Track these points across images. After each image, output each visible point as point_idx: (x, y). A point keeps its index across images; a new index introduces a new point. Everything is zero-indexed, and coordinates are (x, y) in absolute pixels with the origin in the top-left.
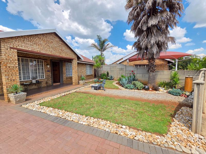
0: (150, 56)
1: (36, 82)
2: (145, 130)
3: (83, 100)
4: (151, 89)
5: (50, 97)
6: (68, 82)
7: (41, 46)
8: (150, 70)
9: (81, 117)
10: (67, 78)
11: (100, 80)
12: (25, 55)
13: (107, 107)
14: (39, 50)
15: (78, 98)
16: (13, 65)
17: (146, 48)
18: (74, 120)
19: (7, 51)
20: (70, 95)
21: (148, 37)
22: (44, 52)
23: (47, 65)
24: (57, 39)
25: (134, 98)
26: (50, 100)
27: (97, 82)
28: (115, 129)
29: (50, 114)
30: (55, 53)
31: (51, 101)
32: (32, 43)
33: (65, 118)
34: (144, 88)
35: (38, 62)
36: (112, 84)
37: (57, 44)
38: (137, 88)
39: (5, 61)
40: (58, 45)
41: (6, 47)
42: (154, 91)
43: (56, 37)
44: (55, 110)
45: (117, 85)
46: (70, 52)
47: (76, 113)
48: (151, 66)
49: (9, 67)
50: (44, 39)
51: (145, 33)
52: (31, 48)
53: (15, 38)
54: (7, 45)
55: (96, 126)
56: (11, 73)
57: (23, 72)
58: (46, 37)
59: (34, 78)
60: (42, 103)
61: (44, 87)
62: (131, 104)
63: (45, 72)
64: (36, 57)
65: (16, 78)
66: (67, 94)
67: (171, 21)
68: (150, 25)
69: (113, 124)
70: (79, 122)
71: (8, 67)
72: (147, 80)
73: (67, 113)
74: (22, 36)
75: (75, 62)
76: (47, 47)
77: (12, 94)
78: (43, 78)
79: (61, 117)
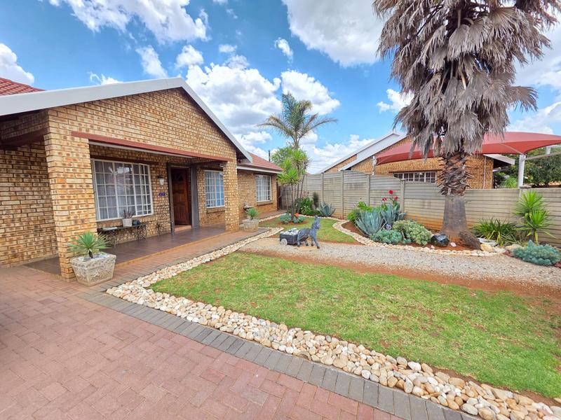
0: (452, 146)
1: (133, 224)
2: (489, 380)
3: (265, 275)
4: (453, 245)
5: (174, 267)
6: (210, 224)
7: (146, 126)
8: (450, 189)
9: (275, 328)
10: (207, 213)
11: (297, 217)
12: (104, 152)
13: (340, 299)
14: (142, 137)
15: (251, 270)
16: (79, 181)
17: (442, 123)
18: (257, 338)
19: (65, 143)
20: (224, 259)
21: (447, 90)
22: (155, 144)
23: (159, 177)
24: (187, 107)
25: (411, 270)
26: (175, 274)
27: (290, 222)
28: (391, 374)
29: (186, 318)
30: (182, 145)
31: (179, 278)
32: (124, 120)
33: (231, 331)
34: (433, 242)
35: (136, 171)
36: (334, 229)
37: (186, 120)
38: (412, 239)
39: (61, 170)
40: (188, 123)
41: (62, 132)
42: (465, 251)
43: (184, 101)
44: (197, 306)
45: (348, 232)
46: (219, 141)
47: (258, 318)
48: (453, 176)
49: (71, 186)
50: (153, 107)
51: (439, 80)
52: (122, 133)
53: (84, 107)
54: (66, 126)
55: (330, 361)
56: (75, 202)
57: (99, 198)
58: (159, 102)
59: (125, 215)
60: (158, 283)
61: (152, 237)
62: (409, 290)
63: (153, 198)
64: (131, 158)
65: (87, 216)
66: (216, 259)
67: (525, 37)
68: (454, 53)
69: (378, 354)
70: (276, 347)
71: (67, 187)
72: (439, 218)
73: (235, 316)
74: (99, 101)
75: (232, 168)
76: (161, 130)
77: (79, 258)
78: (150, 212)
79: (219, 329)
